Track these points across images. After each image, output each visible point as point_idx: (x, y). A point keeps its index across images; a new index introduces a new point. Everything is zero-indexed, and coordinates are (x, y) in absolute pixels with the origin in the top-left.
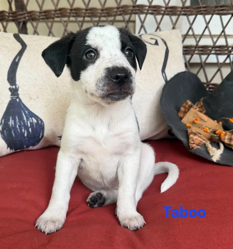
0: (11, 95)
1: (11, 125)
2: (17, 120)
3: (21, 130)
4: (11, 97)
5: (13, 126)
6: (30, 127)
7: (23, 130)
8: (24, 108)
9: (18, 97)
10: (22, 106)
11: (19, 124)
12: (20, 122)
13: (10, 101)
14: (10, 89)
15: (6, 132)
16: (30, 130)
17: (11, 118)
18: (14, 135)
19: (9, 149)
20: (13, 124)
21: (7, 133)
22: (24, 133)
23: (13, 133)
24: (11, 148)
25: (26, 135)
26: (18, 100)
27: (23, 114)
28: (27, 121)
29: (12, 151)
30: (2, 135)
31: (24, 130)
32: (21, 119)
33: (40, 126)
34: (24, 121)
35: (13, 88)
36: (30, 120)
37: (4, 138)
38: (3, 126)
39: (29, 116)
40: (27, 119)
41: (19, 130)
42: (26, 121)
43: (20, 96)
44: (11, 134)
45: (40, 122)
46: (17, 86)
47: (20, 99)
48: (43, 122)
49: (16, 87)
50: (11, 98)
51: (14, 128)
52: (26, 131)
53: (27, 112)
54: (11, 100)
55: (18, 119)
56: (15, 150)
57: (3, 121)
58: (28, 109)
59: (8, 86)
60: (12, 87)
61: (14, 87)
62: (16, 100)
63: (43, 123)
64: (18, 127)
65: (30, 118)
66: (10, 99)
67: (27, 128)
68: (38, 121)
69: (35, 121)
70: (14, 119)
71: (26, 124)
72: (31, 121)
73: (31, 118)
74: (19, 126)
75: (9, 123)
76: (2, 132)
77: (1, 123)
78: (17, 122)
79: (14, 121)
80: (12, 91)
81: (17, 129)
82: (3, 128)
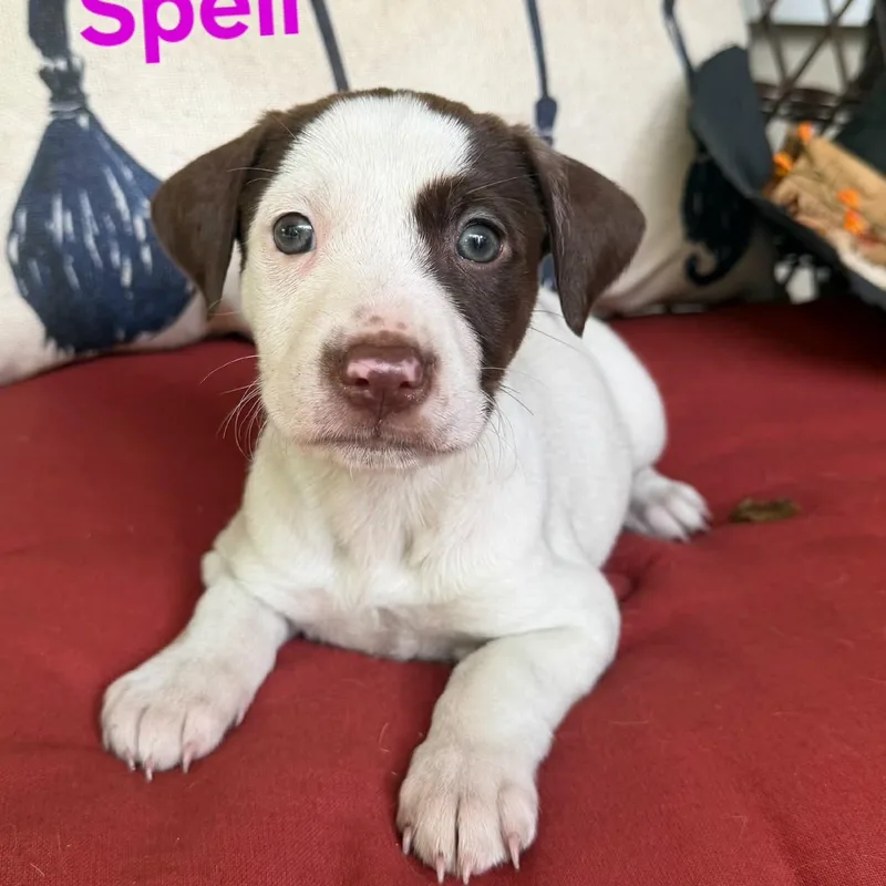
0: (54, 101)
1: (59, 236)
2: (88, 211)
3: (105, 254)
4: (53, 108)
5: (72, 238)
6: (147, 241)
7: (115, 257)
8: (116, 158)
9: (84, 109)
10: (107, 147)
11: (97, 230)
12: (98, 219)
13: (50, 128)
14: (45, 75)
15: (38, 265)
16: (146, 255)
17: (58, 204)
18: (74, 280)
19: (52, 345)
20: (70, 227)
21: (42, 275)
22: (119, 272)
23: (70, 271)
24: (61, 344)
25: (127, 278)
26: (83, 121)
27: (114, 185)
28: (132, 214)
29: (63, 357)
30: (22, 282)
31: (121, 259)
32: (103, 203)
34: (116, 216)
35: (56, 70)
36: (145, 209)
37: (32, 297)
38: (23, 239)
39: (137, 193)
40: (133, 205)
41: (96, 256)
42: (126, 216)
43: (94, 104)
44: (62, 281)
46: (76, 62)
47: (94, 121)
49: (69, 64)
50: (53, 113)
51: (77, 247)
52: (128, 262)
53: (128, 174)
54: (54, 122)
55: (91, 207)
56: (78, 350)
57: (23, 219)
58: (130, 161)
59: (35, 59)
60: (50, 65)
61: (62, 64)
62: (74, 120)
64: (90, 242)
65: (146, 202)
66: (50, 119)
67: (130, 246)
70: (72, 207)
71: (129, 230)
74: (97, 240)
75: (52, 227)
76: (20, 271)
77: (14, 230)
78: (88, 222)
79: (73, 215)
80: (57, 84)
81: (86, 251)
82: (25, 252)
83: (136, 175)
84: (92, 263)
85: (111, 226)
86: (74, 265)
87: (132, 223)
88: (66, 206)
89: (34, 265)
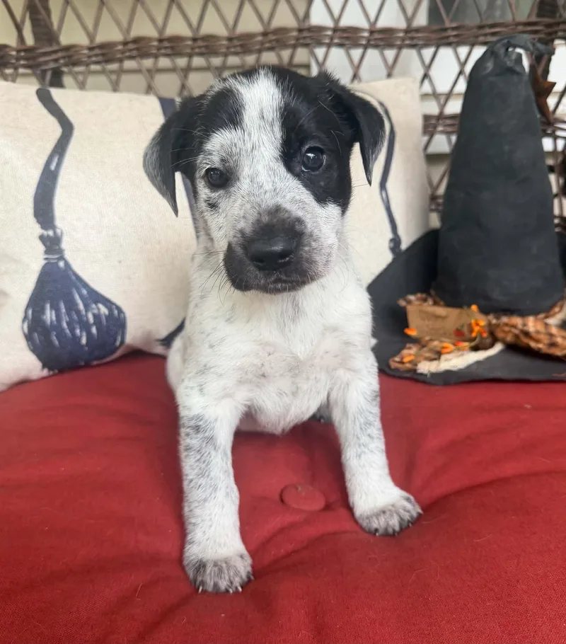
0: (46, 252)
1: (48, 322)
2: (64, 311)
3: (72, 330)
4: (46, 256)
5: (55, 323)
6: (95, 323)
7: (78, 331)
8: (78, 284)
9: (62, 258)
10: (73, 278)
11: (68, 319)
12: (68, 313)
13: (44, 267)
14: (42, 238)
15: (38, 335)
16: (94, 330)
17: (48, 306)
18: (56, 342)
19: (46, 369)
20: (54, 318)
21: (39, 339)
22: (80, 338)
23: (55, 338)
24: (50, 369)
25: (84, 341)
26: (61, 264)
27: (77, 297)
28: (86, 311)
29: (52, 374)
30: (30, 343)
31: (81, 332)
32: (71, 306)
33: (116, 321)
34: (78, 312)
35: (48, 236)
36: (93, 309)
37: (35, 349)
38: (30, 323)
39: (89, 301)
40: (87, 307)
41: (68, 331)
42: (84, 313)
43: (68, 255)
44: (51, 342)
45: (116, 312)
46: (58, 231)
47: (67, 264)
48: (124, 313)
49: (55, 233)
50: (46, 259)
51: (57, 327)
52: (84, 334)
53: (84, 292)
54: (46, 264)
55: (65, 307)
56: (60, 371)
57: (30, 312)
58: (86, 285)
59: (37, 230)
60: (45, 233)
61: (51, 233)
62: (57, 263)
63: (122, 315)
64: (65, 325)
65: (94, 306)
66: (43, 262)
67: (85, 326)
68: (110, 310)
69: (104, 310)
70: (55, 307)
71: (85, 318)
72: (96, 311)
73: (96, 305)
74: (68, 324)
75: (45, 317)
76: (29, 337)
77: (25, 318)
78: (63, 315)
79: (56, 312)
80: (48, 244)
81: (63, 330)
82: (32, 329)
83: (88, 293)
84: (65, 333)
85: (75, 317)
86: (56, 335)
87: (86, 315)
88: (52, 308)
89: (36, 335)
